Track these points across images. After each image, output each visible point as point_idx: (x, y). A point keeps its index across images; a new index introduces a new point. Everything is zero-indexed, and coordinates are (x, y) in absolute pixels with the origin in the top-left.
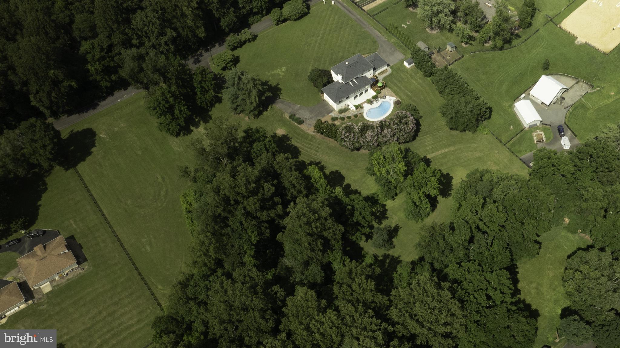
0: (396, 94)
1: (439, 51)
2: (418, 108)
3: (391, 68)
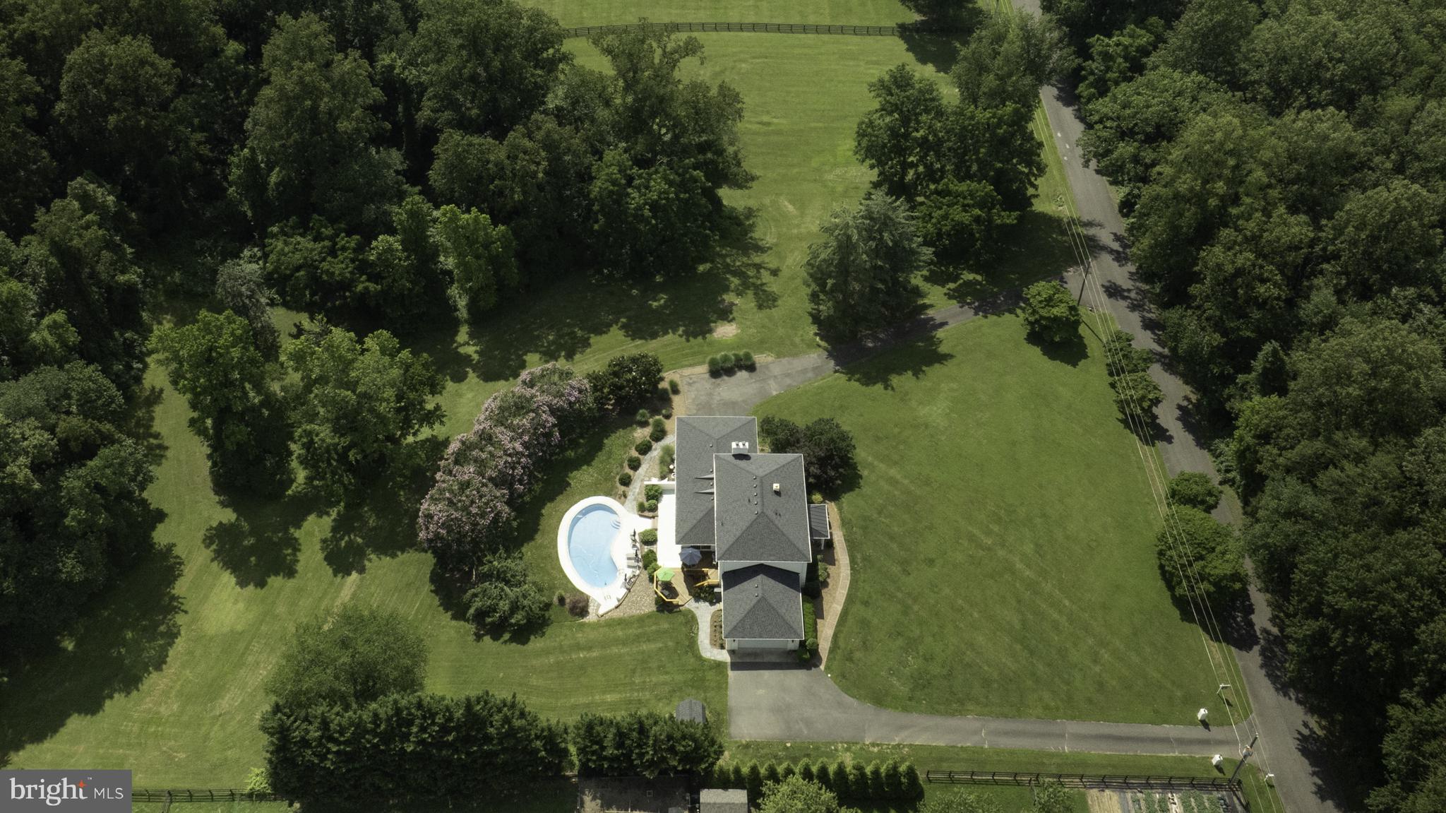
0: (610, 623)
2: (515, 646)
3: (719, 666)
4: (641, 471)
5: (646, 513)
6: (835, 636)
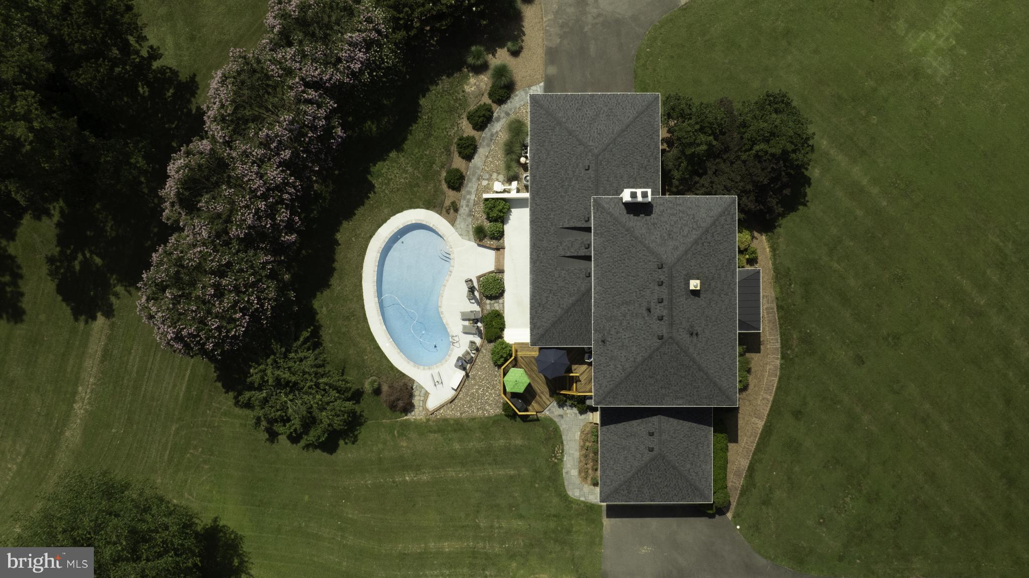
0: (448, 428)
2: (321, 456)
3: (591, 508)
4: (477, 160)
5: (488, 242)
6: (751, 469)
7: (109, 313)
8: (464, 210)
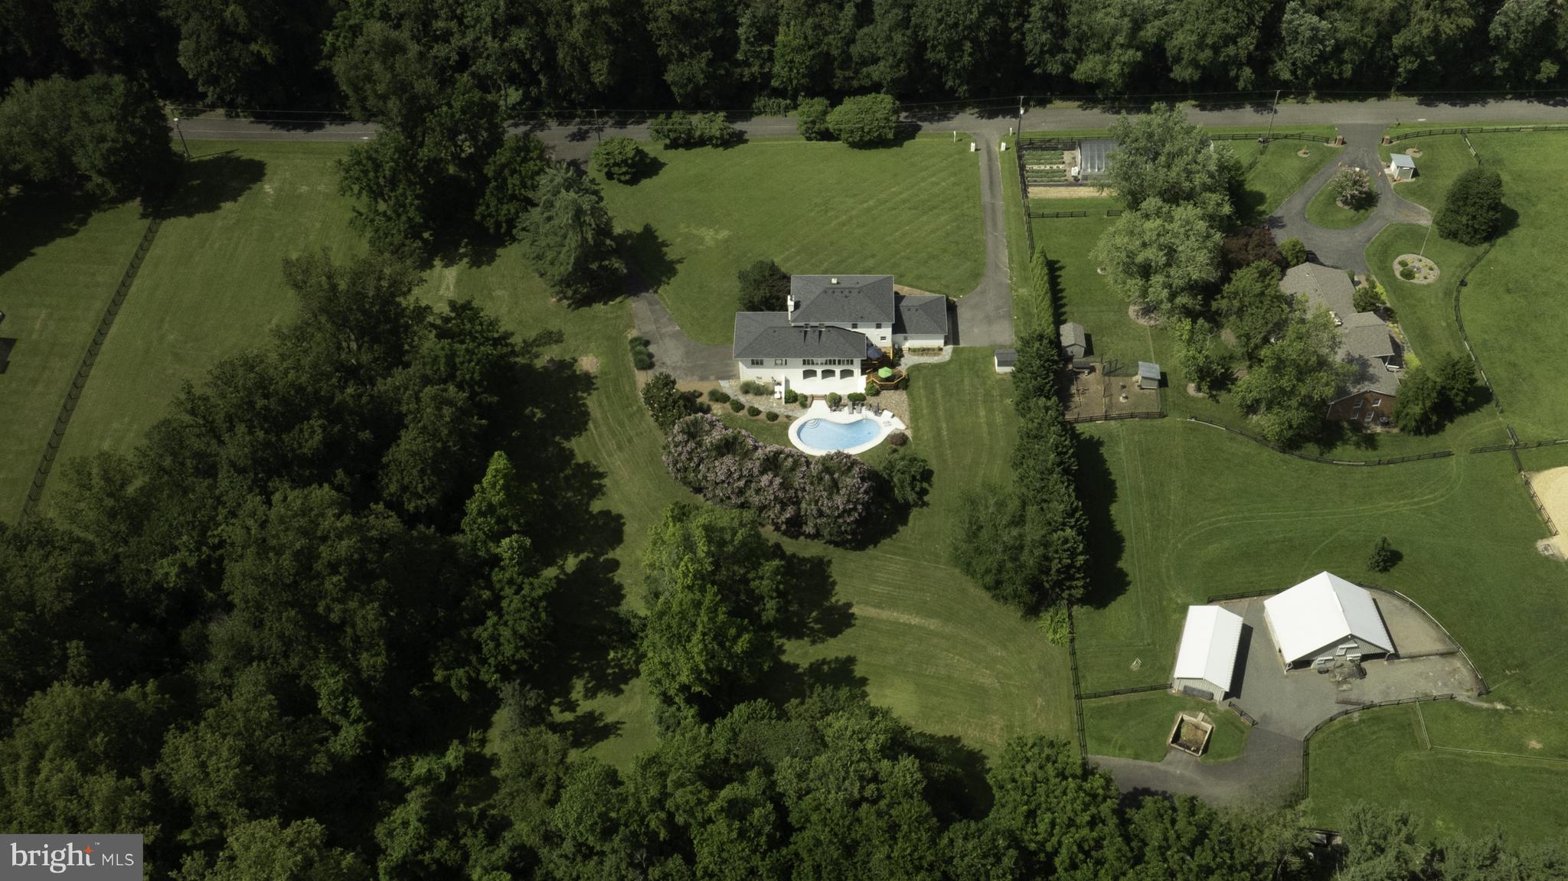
0: (915, 418)
1: (1109, 372)
2: (935, 479)
3: (954, 351)
4: (761, 408)
5: (808, 402)
7: (849, 605)
8: (790, 413)
